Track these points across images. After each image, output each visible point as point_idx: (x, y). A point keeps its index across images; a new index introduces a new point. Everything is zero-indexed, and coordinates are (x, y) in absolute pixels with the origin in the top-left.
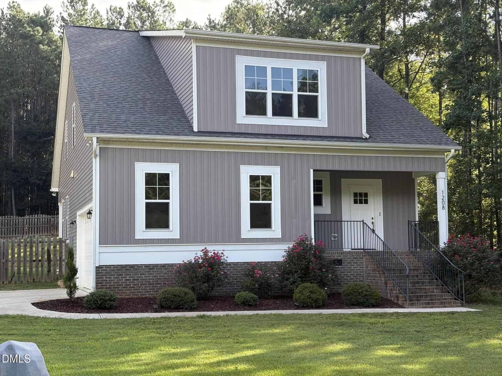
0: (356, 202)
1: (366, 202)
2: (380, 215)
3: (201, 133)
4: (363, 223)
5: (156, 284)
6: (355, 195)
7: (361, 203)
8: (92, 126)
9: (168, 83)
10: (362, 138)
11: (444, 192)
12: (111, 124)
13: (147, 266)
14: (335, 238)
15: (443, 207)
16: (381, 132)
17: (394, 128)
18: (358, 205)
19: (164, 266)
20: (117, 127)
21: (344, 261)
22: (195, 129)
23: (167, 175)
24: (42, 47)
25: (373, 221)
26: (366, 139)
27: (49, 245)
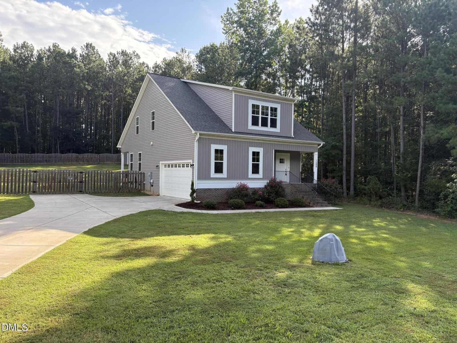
0: (280, 163)
1: (284, 163)
2: (288, 168)
3: (236, 133)
6: (280, 159)
7: (282, 163)
9: (207, 106)
10: (291, 137)
13: (215, 189)
15: (316, 166)
18: (281, 164)
19: (221, 189)
22: (233, 131)
23: (223, 150)
24: (76, 69)
25: (286, 170)
26: (293, 137)
27: (136, 175)
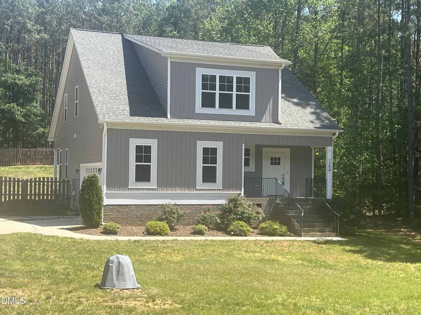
0: (272, 164)
1: (279, 164)
2: (288, 173)
3: (172, 119)
4: (276, 180)
5: (141, 217)
6: (272, 159)
8: (103, 114)
10: (278, 124)
11: (331, 160)
12: (114, 113)
14: (257, 188)
15: (330, 170)
16: (290, 118)
17: (299, 116)
18: (274, 166)
19: (146, 206)
20: (118, 115)
21: (263, 204)
22: (169, 116)
23: (150, 147)
25: (283, 176)
26: (280, 124)
